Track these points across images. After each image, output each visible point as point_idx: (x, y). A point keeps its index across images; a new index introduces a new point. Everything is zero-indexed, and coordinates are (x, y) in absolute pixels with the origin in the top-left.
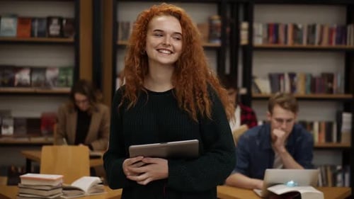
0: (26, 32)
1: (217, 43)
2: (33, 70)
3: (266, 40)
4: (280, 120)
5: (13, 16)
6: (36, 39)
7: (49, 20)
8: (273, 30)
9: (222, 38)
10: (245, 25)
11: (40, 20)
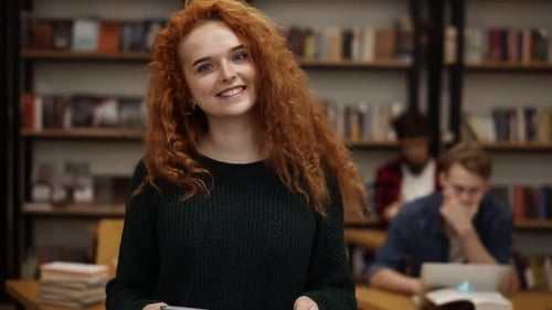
0: (112, 43)
1: (407, 61)
2: (123, 102)
3: (488, 55)
4: (460, 189)
5: (93, 19)
6: (127, 54)
7: (147, 25)
8: (498, 39)
9: (416, 53)
10: (451, 32)
11: (133, 24)
